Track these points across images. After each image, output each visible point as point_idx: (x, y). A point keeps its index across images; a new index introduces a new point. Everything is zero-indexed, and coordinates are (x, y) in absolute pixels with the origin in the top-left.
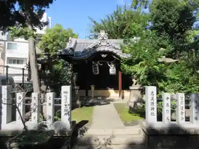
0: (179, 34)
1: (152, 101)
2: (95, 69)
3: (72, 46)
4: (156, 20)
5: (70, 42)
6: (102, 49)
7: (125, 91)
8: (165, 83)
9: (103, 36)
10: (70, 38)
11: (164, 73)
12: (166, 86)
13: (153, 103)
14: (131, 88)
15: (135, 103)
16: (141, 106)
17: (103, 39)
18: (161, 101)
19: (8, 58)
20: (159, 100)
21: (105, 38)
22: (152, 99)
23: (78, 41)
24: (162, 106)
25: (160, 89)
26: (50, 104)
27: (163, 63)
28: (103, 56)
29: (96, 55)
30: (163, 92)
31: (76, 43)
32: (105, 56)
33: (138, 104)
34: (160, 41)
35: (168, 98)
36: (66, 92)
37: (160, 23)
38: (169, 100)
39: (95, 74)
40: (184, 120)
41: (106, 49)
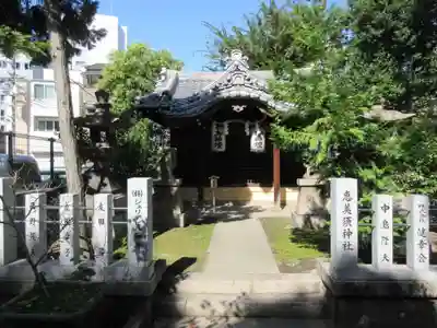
0: (418, 56)
1: (347, 215)
2: (216, 139)
3: (168, 87)
4: (363, 24)
5: (163, 78)
6: (233, 93)
7: (287, 189)
8: (378, 171)
9: (236, 63)
10: (164, 70)
11: (378, 146)
12: (381, 178)
13: (348, 220)
14: (301, 182)
15: (307, 219)
16: (322, 225)
17: (238, 69)
18: (369, 214)
19: (36, 118)
20: (365, 212)
21: (241, 68)
22: (347, 209)
23: (182, 75)
24: (372, 228)
25: (366, 186)
26: (101, 222)
27: (375, 120)
28: (236, 108)
29: (219, 108)
30: (373, 193)
31: (177, 81)
32: (241, 109)
33: (315, 221)
34: (372, 72)
35: (386, 208)
36: (137, 193)
37: (373, 31)
38: (390, 212)
39: (216, 149)
40: (427, 261)
41: (244, 93)
